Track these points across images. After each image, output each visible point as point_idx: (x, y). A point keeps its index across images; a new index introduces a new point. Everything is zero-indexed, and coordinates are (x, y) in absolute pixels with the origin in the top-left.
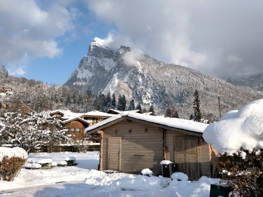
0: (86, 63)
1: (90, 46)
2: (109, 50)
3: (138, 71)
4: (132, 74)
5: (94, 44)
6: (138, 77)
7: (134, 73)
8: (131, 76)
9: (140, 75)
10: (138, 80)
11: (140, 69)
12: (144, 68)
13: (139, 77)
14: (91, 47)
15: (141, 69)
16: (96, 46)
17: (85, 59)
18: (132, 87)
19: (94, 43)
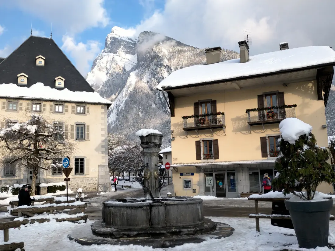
0: (100, 63)
1: (106, 40)
2: (133, 42)
3: (162, 62)
4: (154, 68)
5: (112, 36)
6: (162, 71)
7: (157, 66)
8: (154, 71)
9: (165, 67)
10: (162, 75)
11: (165, 58)
12: (172, 56)
13: (164, 70)
14: (108, 40)
15: (167, 59)
16: (114, 38)
17: (99, 58)
18: (153, 88)
19: (112, 33)
